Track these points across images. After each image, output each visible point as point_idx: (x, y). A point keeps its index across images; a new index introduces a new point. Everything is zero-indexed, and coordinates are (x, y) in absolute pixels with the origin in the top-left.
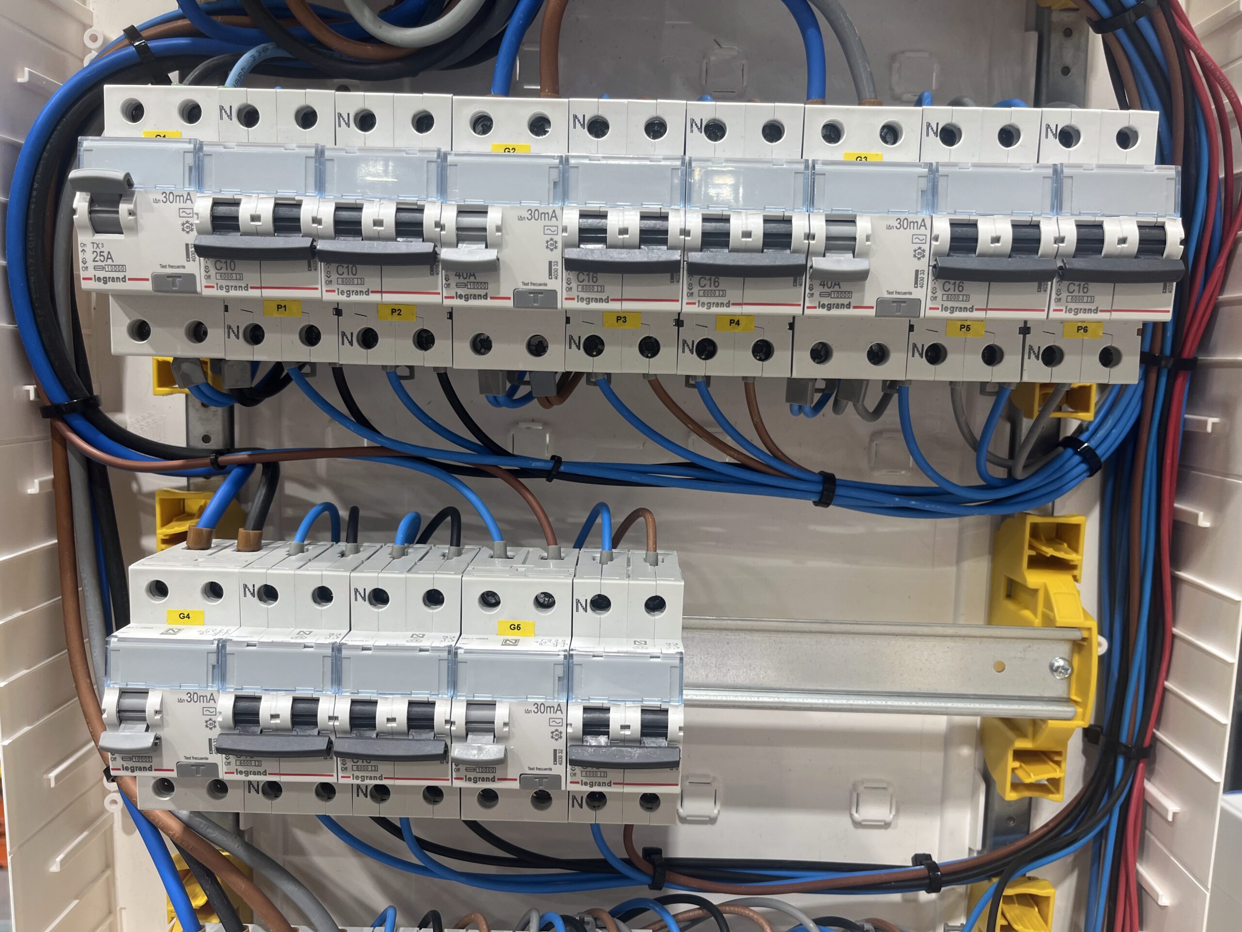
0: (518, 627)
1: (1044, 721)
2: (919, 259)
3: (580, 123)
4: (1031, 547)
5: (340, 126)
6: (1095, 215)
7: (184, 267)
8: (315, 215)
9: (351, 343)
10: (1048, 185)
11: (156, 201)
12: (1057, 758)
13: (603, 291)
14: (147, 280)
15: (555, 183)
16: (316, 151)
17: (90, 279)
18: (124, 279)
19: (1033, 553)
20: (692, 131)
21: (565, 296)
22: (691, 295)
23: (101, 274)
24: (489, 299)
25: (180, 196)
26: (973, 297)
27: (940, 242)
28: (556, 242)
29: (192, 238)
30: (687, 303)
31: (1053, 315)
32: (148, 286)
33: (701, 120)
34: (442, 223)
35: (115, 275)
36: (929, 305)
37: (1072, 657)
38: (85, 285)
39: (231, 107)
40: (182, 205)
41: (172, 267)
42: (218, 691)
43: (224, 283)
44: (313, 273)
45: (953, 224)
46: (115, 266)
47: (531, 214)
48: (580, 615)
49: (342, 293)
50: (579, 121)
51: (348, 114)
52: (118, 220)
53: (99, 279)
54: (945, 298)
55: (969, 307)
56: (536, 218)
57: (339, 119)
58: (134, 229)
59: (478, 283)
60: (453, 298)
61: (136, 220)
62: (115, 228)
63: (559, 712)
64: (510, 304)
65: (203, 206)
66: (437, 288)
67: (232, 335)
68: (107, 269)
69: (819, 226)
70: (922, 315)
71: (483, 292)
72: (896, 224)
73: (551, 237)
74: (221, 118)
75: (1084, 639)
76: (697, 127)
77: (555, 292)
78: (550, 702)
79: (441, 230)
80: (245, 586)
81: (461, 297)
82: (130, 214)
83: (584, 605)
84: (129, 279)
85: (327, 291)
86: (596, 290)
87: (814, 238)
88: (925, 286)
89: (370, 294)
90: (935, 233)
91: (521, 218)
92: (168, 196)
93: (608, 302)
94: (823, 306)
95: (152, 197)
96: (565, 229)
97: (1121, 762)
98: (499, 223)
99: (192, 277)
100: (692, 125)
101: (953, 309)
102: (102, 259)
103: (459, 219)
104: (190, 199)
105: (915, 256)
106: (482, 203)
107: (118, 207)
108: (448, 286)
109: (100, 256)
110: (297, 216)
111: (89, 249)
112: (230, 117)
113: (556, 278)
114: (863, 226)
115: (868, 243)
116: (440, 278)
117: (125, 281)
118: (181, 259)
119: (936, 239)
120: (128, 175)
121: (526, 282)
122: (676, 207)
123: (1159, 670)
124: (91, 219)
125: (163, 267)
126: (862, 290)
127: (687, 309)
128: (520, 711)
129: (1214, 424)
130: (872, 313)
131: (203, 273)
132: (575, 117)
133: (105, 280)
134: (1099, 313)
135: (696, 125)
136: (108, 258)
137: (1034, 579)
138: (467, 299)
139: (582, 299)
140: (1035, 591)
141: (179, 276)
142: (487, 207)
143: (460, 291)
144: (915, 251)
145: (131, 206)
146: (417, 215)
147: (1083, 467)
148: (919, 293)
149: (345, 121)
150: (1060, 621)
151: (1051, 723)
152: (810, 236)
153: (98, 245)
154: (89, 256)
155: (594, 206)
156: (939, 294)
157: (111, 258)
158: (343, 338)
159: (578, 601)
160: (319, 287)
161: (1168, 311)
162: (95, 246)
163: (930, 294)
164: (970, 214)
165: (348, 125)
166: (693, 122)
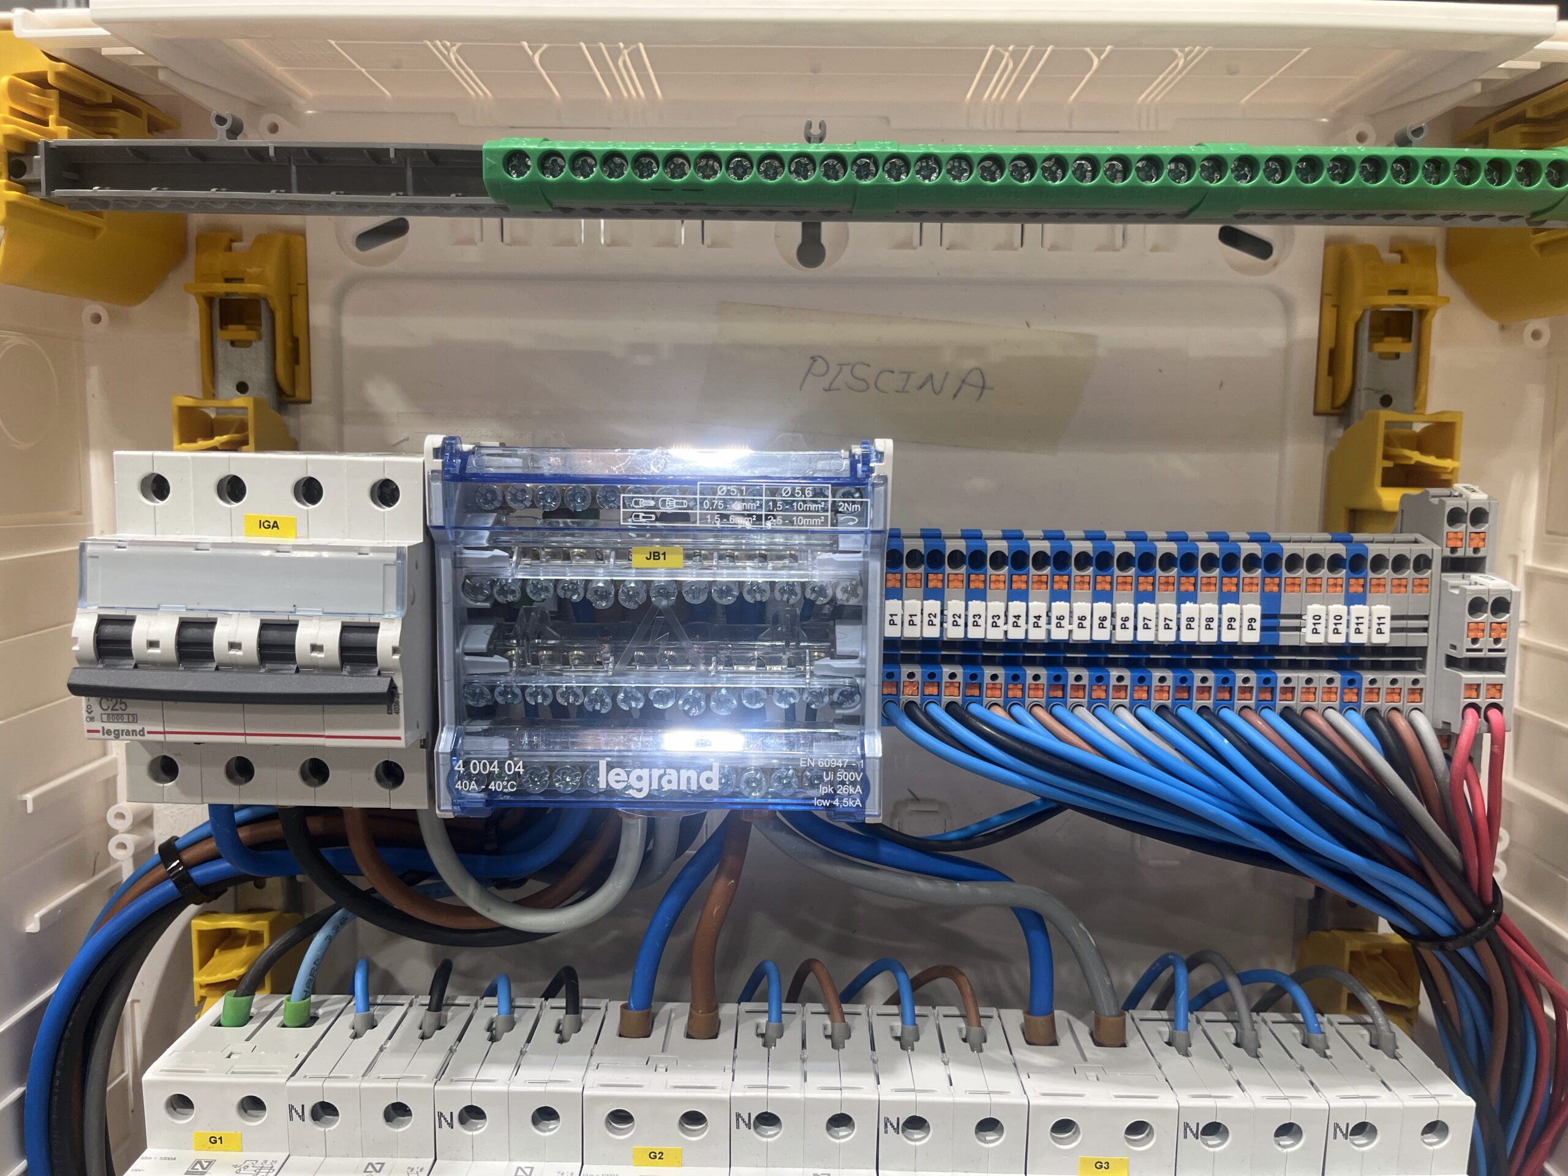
3: (744, 1122)
5: (440, 1126)
20: (886, 1132)
33: (898, 1119)
39: (303, 1106)
50: (743, 1120)
51: (451, 1113)
57: (440, 1119)
74: (291, 1119)
76: (893, 1126)
100: (886, 1125)
112: (302, 1117)
132: (739, 1117)
135: (891, 1124)
149: (447, 1121)
165: (451, 1127)
166: (887, 1120)
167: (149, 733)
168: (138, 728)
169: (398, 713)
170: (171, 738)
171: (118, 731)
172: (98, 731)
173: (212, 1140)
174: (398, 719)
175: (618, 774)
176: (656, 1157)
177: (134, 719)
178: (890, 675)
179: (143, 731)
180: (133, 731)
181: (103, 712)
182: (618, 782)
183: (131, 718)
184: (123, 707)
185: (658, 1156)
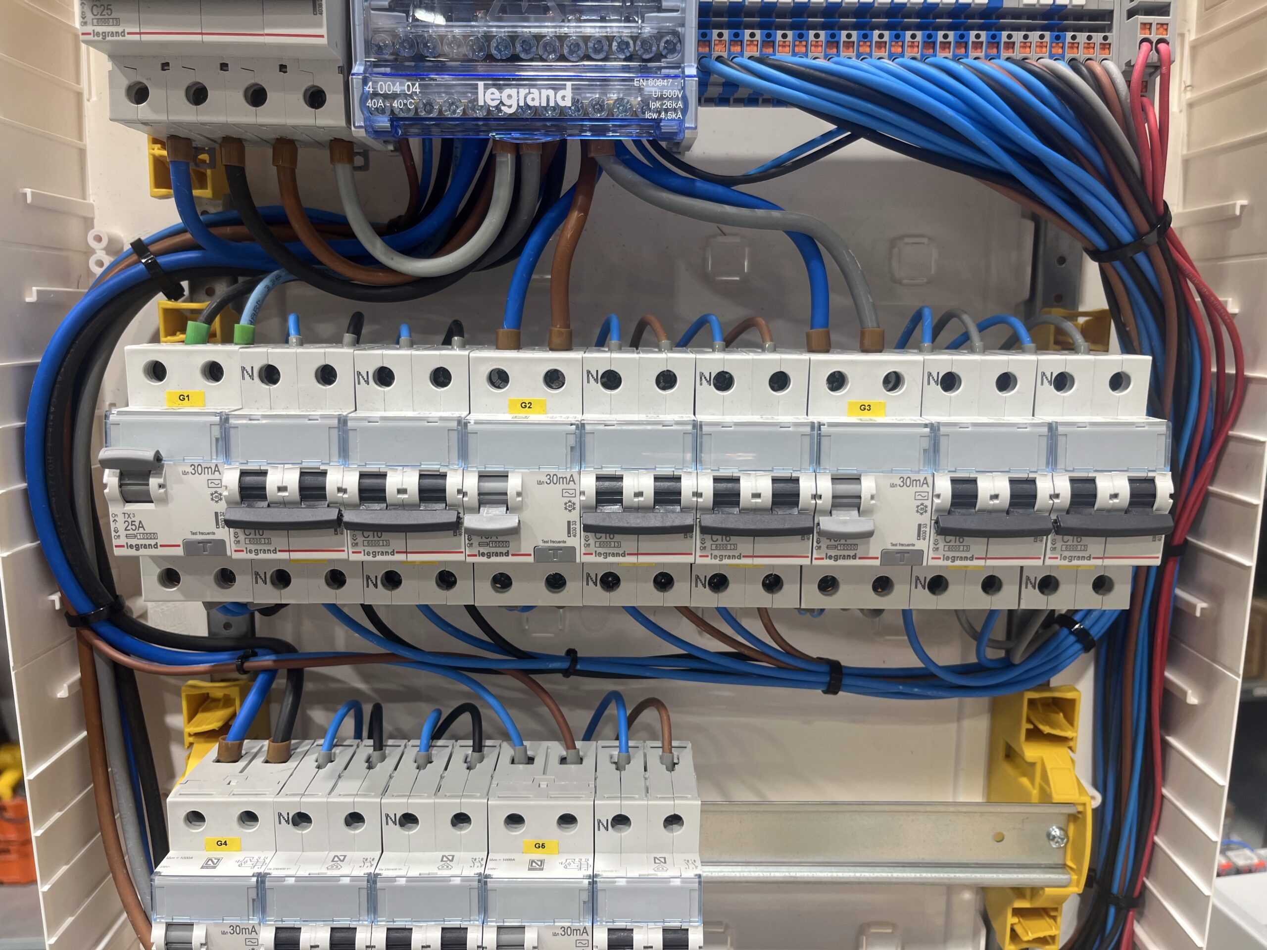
0: (543, 846)
1: (1042, 888)
2: (922, 514)
3: (593, 377)
4: (1029, 721)
5: (359, 383)
6: (1088, 471)
7: (214, 533)
8: (340, 485)
9: (376, 586)
10: (1044, 443)
11: (185, 473)
12: (1053, 914)
13: (619, 547)
14: (179, 546)
15: (572, 448)
16: (339, 420)
17: (123, 546)
18: (156, 546)
19: (1031, 727)
20: (701, 384)
21: (583, 551)
22: (703, 548)
23: (134, 542)
24: (510, 556)
25: (208, 468)
26: (973, 547)
27: (942, 501)
28: (574, 504)
29: (222, 506)
30: (701, 556)
31: (1049, 562)
32: (179, 552)
33: (710, 373)
34: (464, 490)
35: (147, 542)
36: (931, 554)
37: (1068, 826)
38: (117, 552)
39: (252, 367)
40: (211, 476)
41: (202, 534)
42: (260, 924)
43: (253, 547)
44: (339, 537)
45: (954, 481)
46: (147, 534)
47: (549, 479)
48: (601, 834)
49: (368, 554)
50: (592, 376)
51: (367, 372)
52: (148, 491)
53: (131, 547)
54: (946, 549)
55: (969, 556)
56: (555, 482)
57: (358, 377)
58: (164, 500)
59: (499, 542)
60: (475, 555)
61: (166, 492)
62: (146, 499)
63: (585, 934)
64: (531, 559)
65: (231, 478)
66: (460, 548)
67: (259, 580)
68: (139, 537)
69: (825, 486)
70: (925, 564)
71: (504, 550)
72: (899, 482)
73: (569, 499)
74: (243, 378)
75: (1079, 812)
76: (706, 380)
77: (574, 548)
78: (576, 925)
79: (463, 497)
80: (280, 815)
81: (483, 555)
82: (160, 486)
83: (605, 824)
84: (161, 546)
85: (353, 552)
86: (613, 545)
87: (820, 497)
88: (927, 538)
89: (396, 554)
90: (937, 492)
91: (540, 483)
92: (197, 469)
93: (625, 556)
94: (830, 557)
95: (181, 469)
96: (582, 493)
97: (1112, 911)
98: (520, 489)
99: (222, 543)
100: (701, 378)
101: (954, 559)
102: (134, 528)
103: (481, 484)
104: (218, 471)
105: (917, 511)
106: (502, 469)
107: (148, 480)
108: (471, 545)
109: (132, 525)
110: (323, 486)
111: (121, 519)
112: (252, 377)
113: (575, 536)
114: (868, 486)
115: (873, 502)
116: (463, 539)
117: (157, 548)
118: (212, 527)
119: (938, 496)
120: (158, 453)
121: (545, 540)
122: (689, 470)
123: (1149, 826)
124: (121, 492)
125: (193, 534)
126: (868, 543)
127: (700, 561)
128: (548, 935)
129: (1202, 609)
130: (877, 562)
131: (233, 539)
132: (589, 372)
133: (138, 547)
134: (1092, 560)
135: (705, 378)
136: (139, 527)
137: (1032, 752)
138: (489, 557)
139: (600, 554)
140: (1033, 765)
141: (210, 541)
142: (508, 472)
143: (482, 550)
144: (918, 507)
145: (161, 481)
146: (440, 481)
147: (1078, 646)
148: (921, 545)
149: (364, 379)
150: (1057, 798)
151: (1049, 891)
152: (816, 496)
153: (129, 516)
154: (121, 526)
155: (609, 470)
156: (941, 545)
157: (143, 527)
158: (367, 581)
159: (599, 821)
160: (346, 549)
161: (1158, 558)
162: (126, 515)
163: (932, 546)
164: (970, 471)
165: (367, 382)
166: (702, 374)
167: (128, 33)
168: (119, 29)
169: (321, 14)
170: (145, 38)
171: (105, 33)
172: (89, 34)
173: (181, 397)
174: (322, 18)
175: (493, 94)
176: (526, 406)
177: (117, 22)
178: (704, 35)
179: (124, 32)
180: (116, 32)
181: (94, 17)
182: (493, 100)
183: (115, 22)
184: (109, 12)
185: (528, 406)
